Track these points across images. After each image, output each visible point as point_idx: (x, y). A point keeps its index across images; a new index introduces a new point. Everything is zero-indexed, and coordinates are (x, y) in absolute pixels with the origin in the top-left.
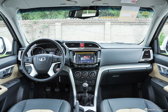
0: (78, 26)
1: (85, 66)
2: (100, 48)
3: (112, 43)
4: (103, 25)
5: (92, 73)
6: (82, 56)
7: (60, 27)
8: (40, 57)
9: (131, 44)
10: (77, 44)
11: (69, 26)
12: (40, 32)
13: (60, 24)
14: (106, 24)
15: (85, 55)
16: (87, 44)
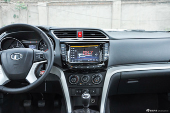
0: (73, 8)
1: (85, 67)
2: (107, 38)
3: (125, 32)
4: (110, 6)
5: (95, 77)
6: (81, 50)
7: (45, 8)
8: (14, 54)
9: (156, 32)
10: (72, 33)
11: (59, 8)
12: (15, 16)
13: (45, 4)
14: (114, 4)
15: (85, 49)
16: (88, 33)
